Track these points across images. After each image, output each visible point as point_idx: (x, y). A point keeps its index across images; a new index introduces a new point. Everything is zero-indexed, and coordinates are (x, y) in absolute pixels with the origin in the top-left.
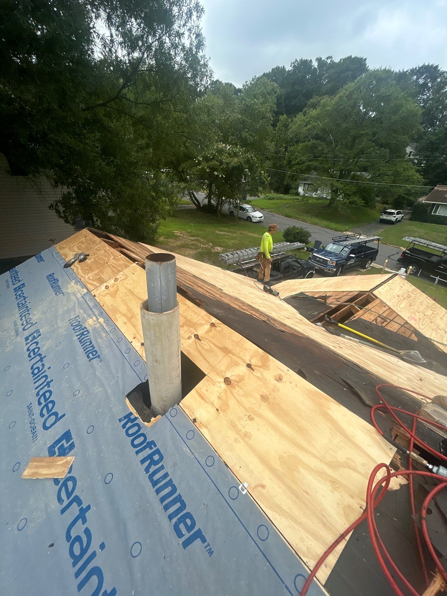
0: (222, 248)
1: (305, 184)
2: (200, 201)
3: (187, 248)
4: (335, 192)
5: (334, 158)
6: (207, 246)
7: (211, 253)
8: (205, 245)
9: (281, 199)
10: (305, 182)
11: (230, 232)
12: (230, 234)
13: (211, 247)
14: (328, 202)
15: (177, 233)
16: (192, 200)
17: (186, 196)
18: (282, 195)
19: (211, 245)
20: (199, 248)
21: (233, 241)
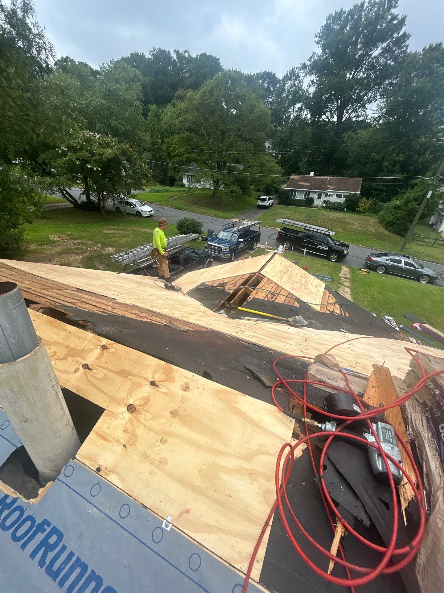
0: (115, 249)
1: (188, 175)
2: (77, 198)
3: (70, 253)
4: (216, 182)
5: (210, 150)
6: (95, 248)
7: (102, 255)
8: (93, 248)
9: (168, 191)
10: (188, 174)
11: (121, 230)
12: (120, 232)
13: (101, 248)
14: (212, 192)
15: (54, 237)
16: (65, 197)
17: (56, 193)
18: (167, 187)
19: (101, 246)
20: (85, 252)
21: (125, 240)
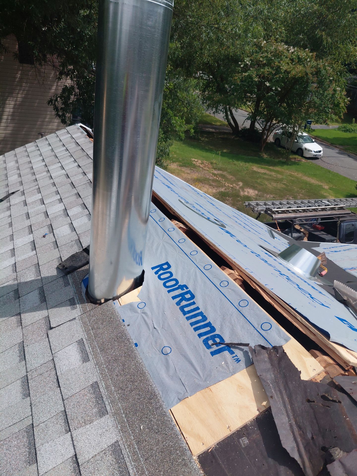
0: (256, 192)
6: (234, 185)
7: (238, 196)
8: (231, 184)
12: (272, 174)
13: (240, 188)
15: (197, 162)
16: (227, 119)
19: (241, 185)
20: (222, 187)
